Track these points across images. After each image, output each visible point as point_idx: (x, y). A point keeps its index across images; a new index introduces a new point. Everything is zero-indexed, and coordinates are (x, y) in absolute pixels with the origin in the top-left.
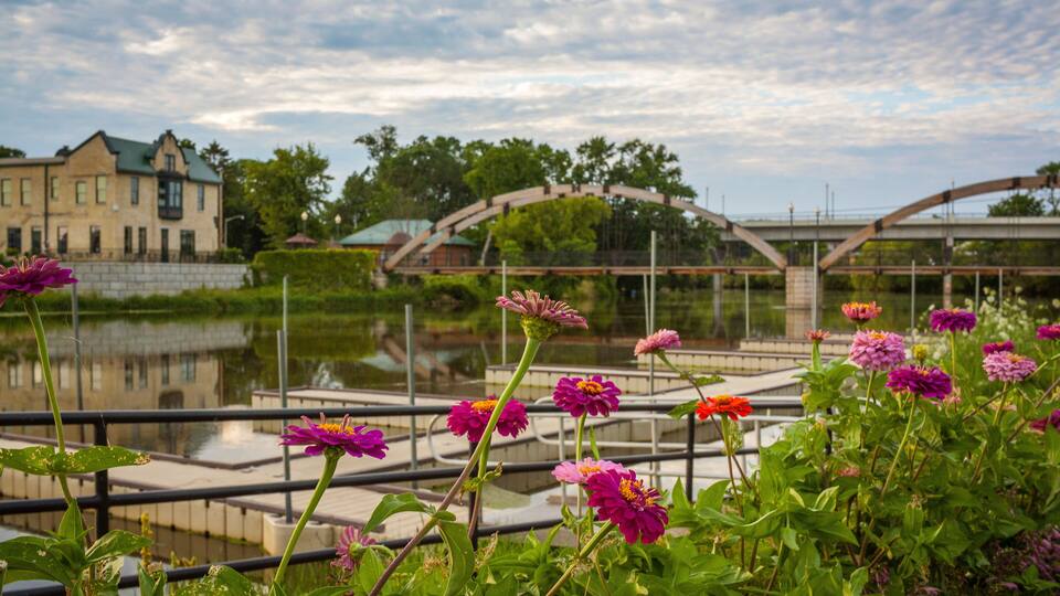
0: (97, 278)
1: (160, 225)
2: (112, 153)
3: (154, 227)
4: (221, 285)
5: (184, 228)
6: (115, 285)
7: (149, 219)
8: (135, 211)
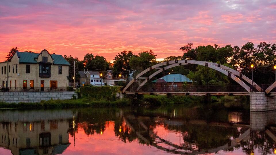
0: (10, 97)
1: (40, 79)
2: (19, 57)
3: (37, 80)
4: (61, 99)
5: (52, 80)
6: (15, 99)
7: (35, 77)
8: (28, 75)
